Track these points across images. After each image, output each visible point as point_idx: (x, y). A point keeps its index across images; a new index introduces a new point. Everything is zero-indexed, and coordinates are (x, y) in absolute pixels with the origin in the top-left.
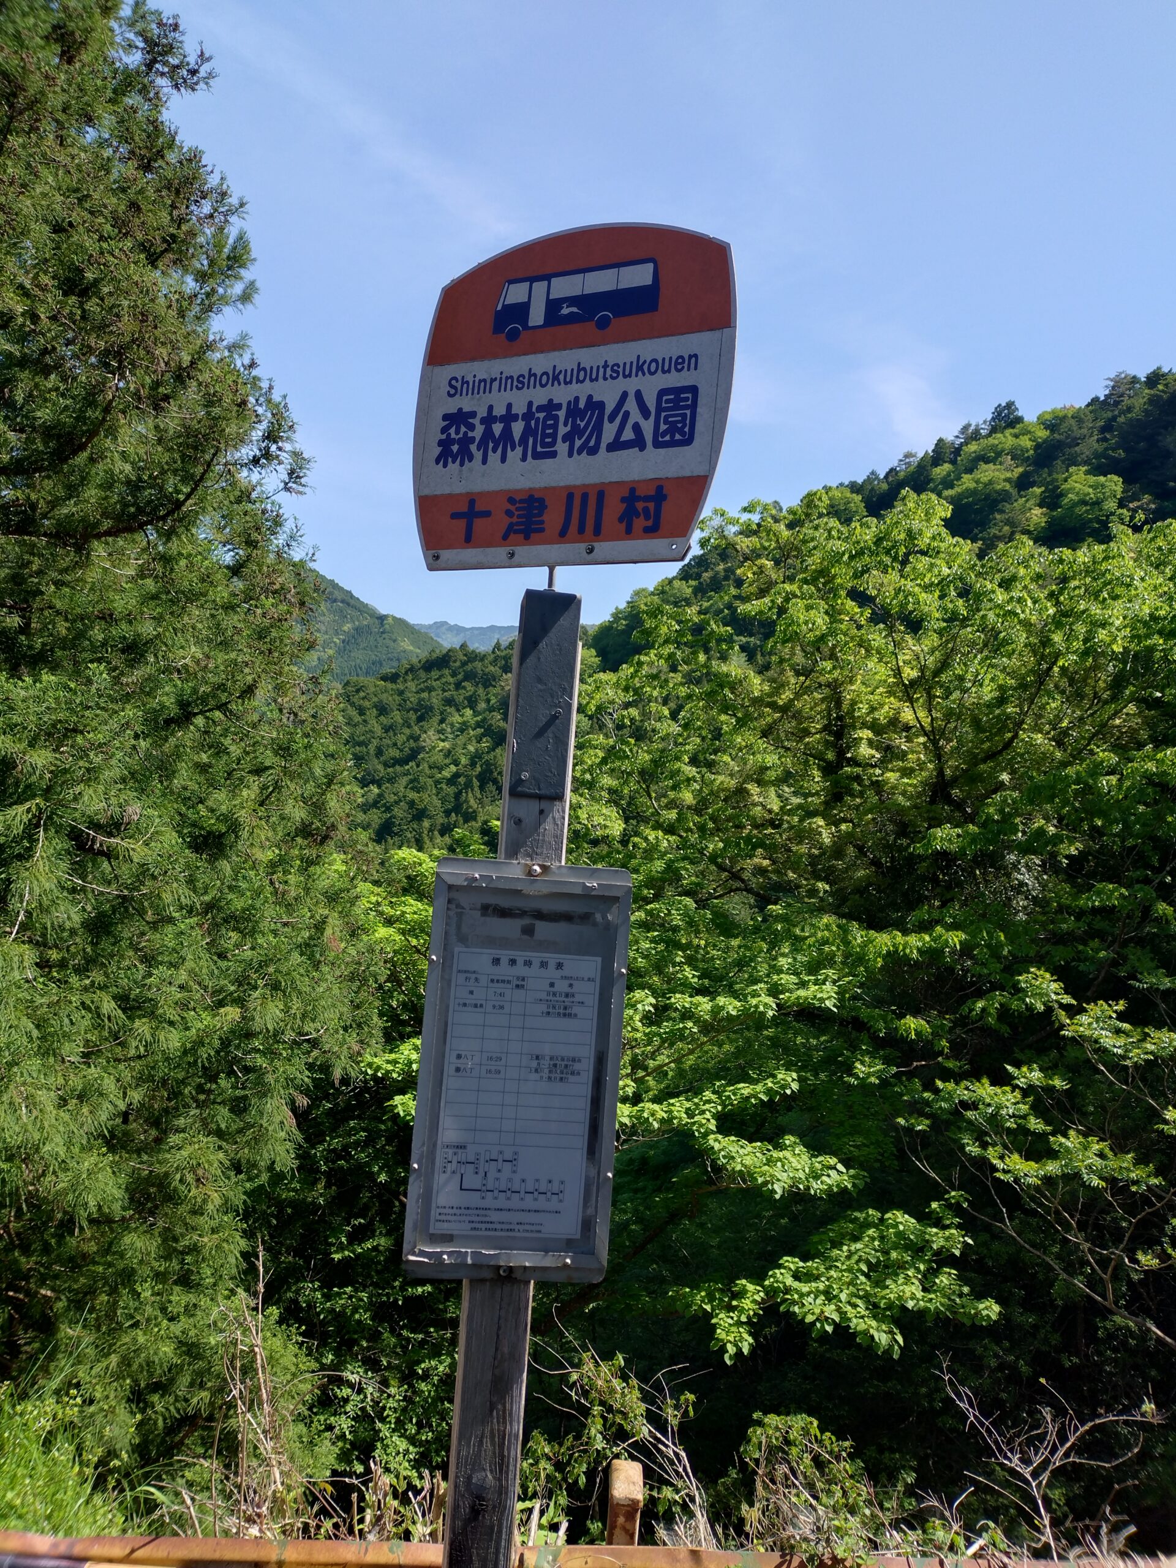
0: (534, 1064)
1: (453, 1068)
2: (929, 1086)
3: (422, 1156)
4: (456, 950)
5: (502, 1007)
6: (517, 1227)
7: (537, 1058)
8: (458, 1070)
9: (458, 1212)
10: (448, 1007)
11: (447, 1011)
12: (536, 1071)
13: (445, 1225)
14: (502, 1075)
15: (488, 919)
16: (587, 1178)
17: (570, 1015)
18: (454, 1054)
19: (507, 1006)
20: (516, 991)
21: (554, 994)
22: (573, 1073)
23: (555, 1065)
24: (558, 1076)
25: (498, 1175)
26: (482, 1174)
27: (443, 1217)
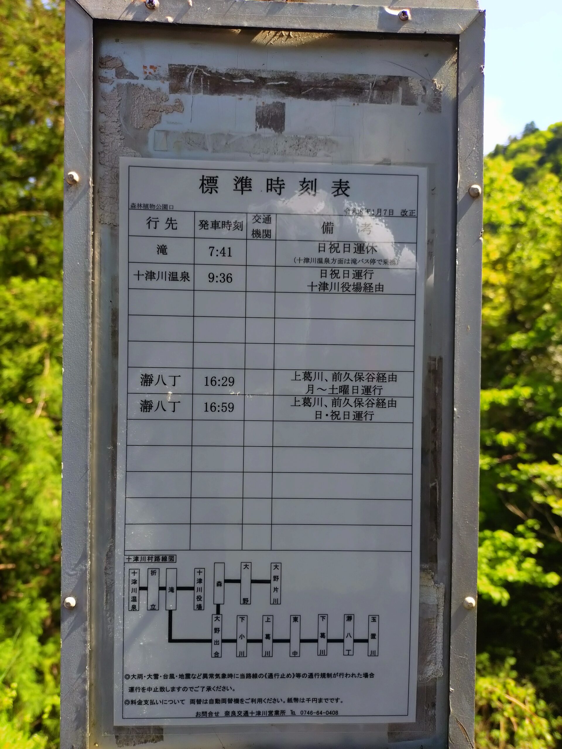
0: (302, 388)
1: (136, 402)
2: (515, 468)
3: (82, 582)
4: (124, 161)
5: (227, 278)
6: (288, 707)
7: (307, 375)
8: (146, 406)
9: (168, 683)
10: (114, 280)
11: (114, 289)
12: (307, 402)
13: (145, 710)
14: (237, 413)
15: (185, 98)
16: (423, 607)
17: (368, 288)
18: (136, 377)
19: (238, 274)
20: (256, 245)
21: (334, 248)
22: (381, 403)
23: (344, 390)
24: (352, 410)
25: (244, 610)
26: (210, 609)
27: (138, 696)
